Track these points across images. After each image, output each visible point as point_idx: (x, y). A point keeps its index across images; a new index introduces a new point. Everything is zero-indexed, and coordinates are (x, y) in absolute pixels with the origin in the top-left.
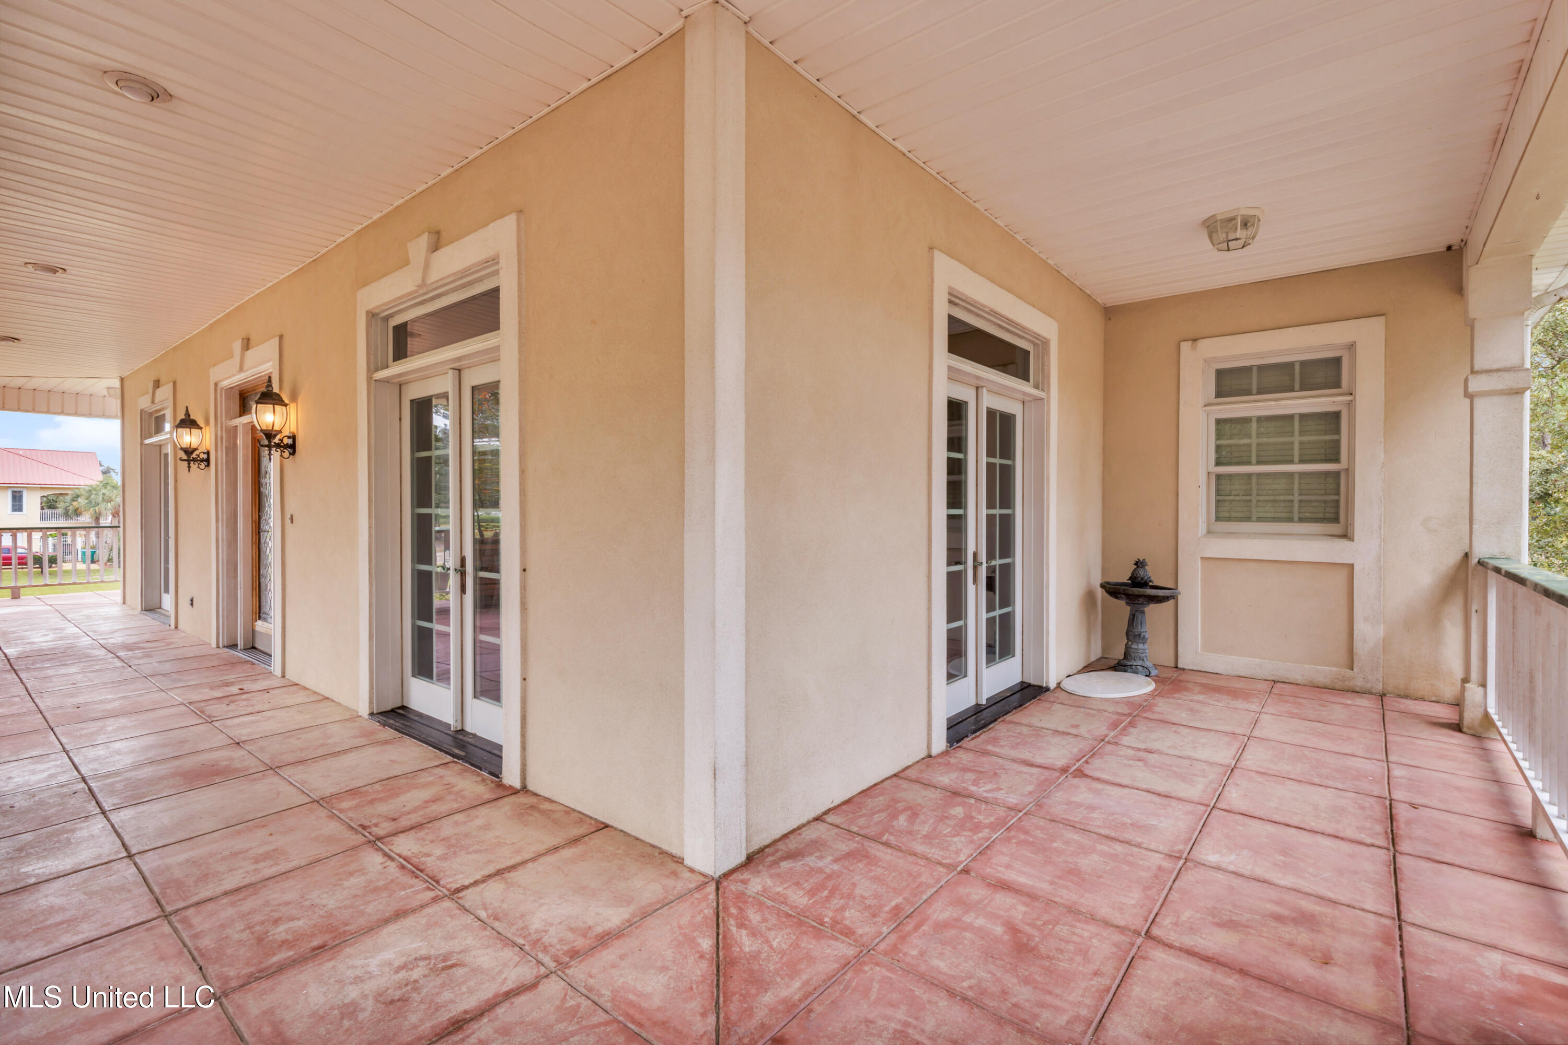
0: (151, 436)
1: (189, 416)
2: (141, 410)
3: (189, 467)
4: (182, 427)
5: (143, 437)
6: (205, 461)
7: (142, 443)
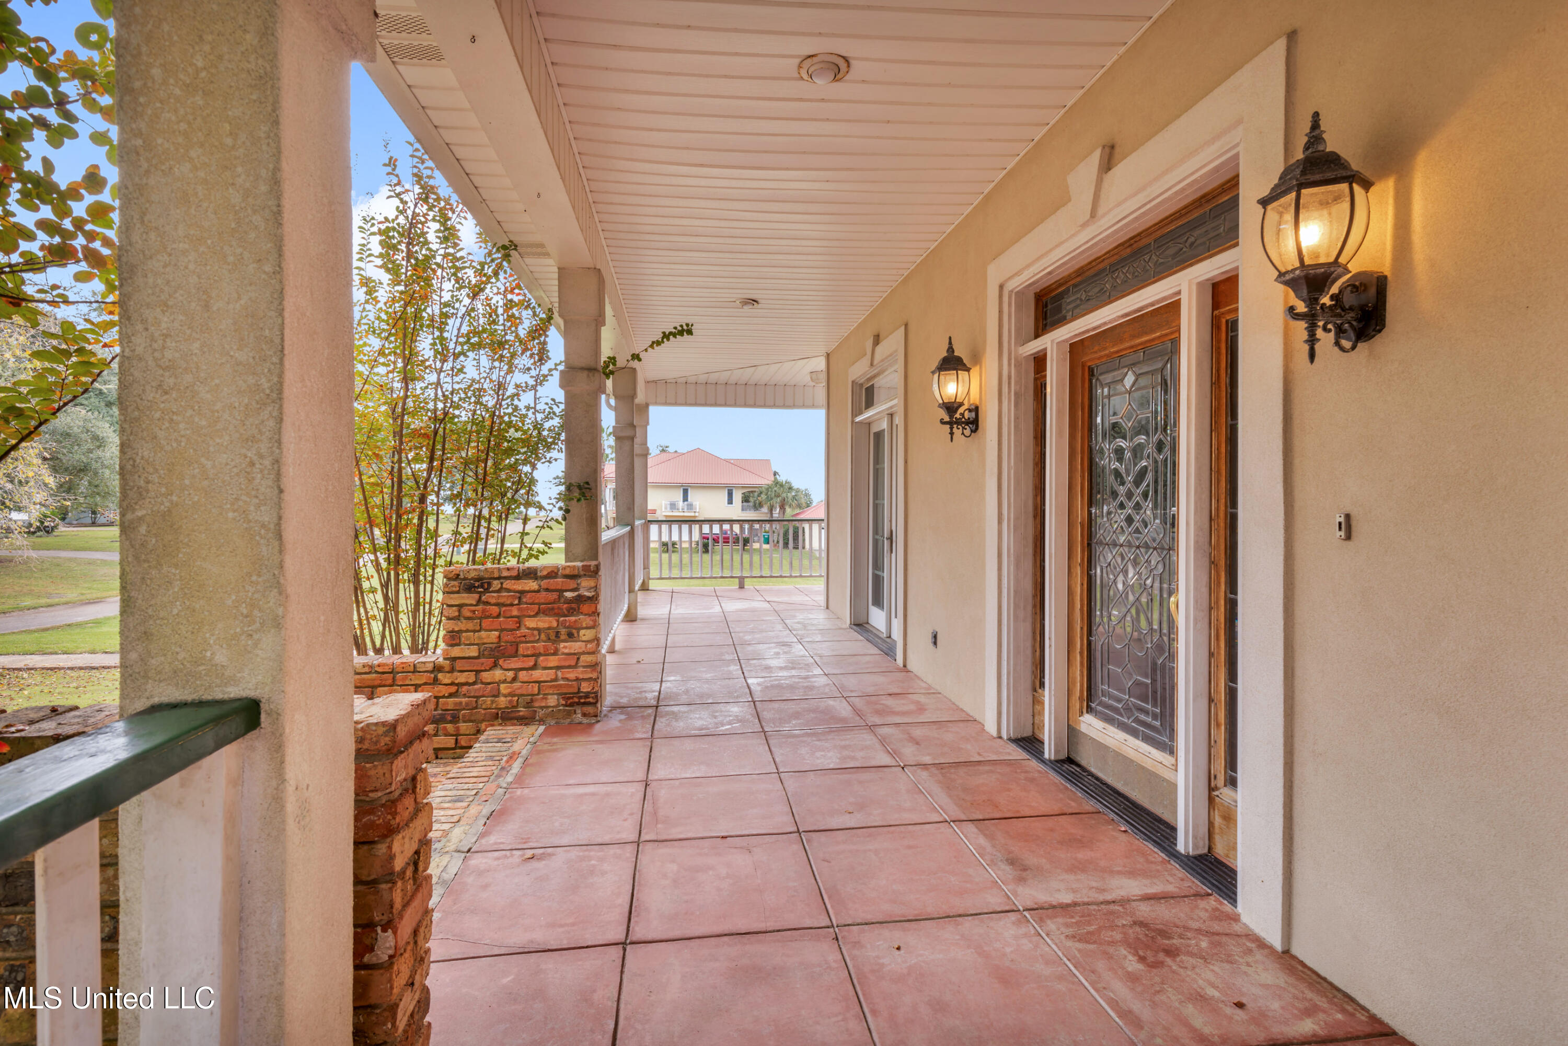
0: (861, 413)
1: (953, 351)
2: (853, 382)
3: (952, 434)
4: (946, 370)
5: (854, 415)
6: (972, 423)
7: (853, 422)
